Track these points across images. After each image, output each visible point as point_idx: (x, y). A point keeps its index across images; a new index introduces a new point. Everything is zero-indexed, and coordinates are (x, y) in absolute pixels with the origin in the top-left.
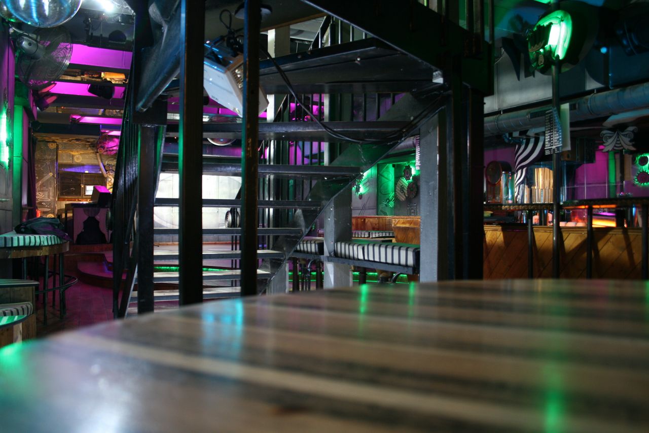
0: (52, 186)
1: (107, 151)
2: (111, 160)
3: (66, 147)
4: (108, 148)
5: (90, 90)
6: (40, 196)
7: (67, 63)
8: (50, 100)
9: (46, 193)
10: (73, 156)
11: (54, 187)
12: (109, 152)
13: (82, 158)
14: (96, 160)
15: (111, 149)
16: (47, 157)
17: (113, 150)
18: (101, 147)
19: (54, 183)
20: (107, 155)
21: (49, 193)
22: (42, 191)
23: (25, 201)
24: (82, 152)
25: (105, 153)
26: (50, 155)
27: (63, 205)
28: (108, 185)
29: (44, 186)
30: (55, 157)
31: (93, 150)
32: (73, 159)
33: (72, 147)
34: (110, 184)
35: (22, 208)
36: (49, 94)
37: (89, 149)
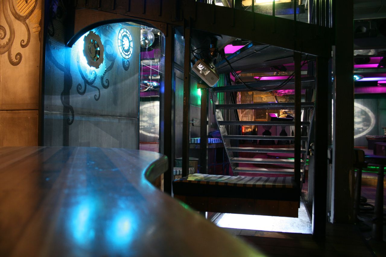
0: (250, 114)
1: (279, 94)
2: (282, 99)
3: (257, 93)
4: (279, 92)
6: (244, 119)
9: (248, 118)
10: (262, 98)
11: (251, 115)
12: (280, 95)
13: (267, 99)
14: (273, 100)
15: (281, 93)
16: (248, 99)
17: (282, 93)
18: (276, 92)
20: (279, 96)
21: (249, 118)
22: (246, 117)
24: (267, 96)
25: (278, 95)
26: (249, 98)
28: (280, 113)
29: (246, 114)
30: (252, 99)
31: (271, 94)
32: (262, 99)
34: (282, 112)
37: (269, 93)
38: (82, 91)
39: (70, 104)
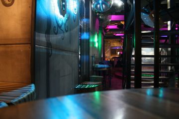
3: (112, 42)
5: (117, 27)
6: (106, 55)
7: (110, 20)
8: (108, 30)
9: (108, 54)
13: (117, 45)
14: (120, 45)
16: (108, 45)
19: (110, 52)
23: (102, 56)
27: (112, 57)
29: (107, 52)
30: (110, 45)
31: (119, 43)
32: (114, 45)
33: (114, 42)
35: (101, 58)
36: (108, 29)
38: (56, 32)
39: (50, 41)
